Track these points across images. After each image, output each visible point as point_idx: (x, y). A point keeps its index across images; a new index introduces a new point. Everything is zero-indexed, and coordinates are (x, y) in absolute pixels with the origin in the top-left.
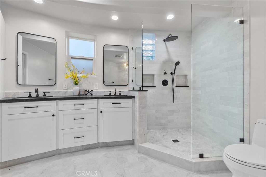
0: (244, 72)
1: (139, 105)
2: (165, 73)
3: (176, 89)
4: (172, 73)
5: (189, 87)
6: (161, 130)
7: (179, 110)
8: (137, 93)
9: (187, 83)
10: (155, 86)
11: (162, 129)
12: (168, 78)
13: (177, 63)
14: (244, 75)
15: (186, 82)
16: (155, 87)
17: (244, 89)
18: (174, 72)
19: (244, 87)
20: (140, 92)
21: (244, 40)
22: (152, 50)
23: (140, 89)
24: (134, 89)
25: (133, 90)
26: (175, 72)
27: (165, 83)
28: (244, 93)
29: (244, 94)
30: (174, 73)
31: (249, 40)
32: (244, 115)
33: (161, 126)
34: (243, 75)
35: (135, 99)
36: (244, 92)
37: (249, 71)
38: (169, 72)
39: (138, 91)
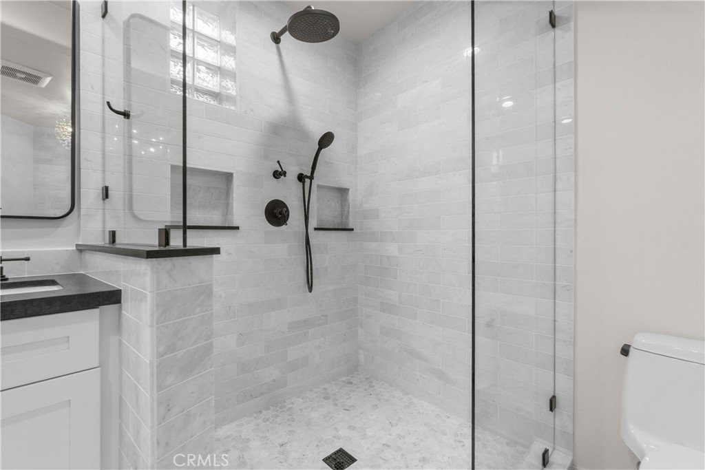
0: (558, 183)
1: (160, 355)
2: (278, 175)
3: (315, 238)
4: (301, 178)
5: (352, 230)
6: (264, 412)
7: (326, 316)
8: (144, 267)
9: (347, 217)
10: (235, 225)
11: (267, 408)
12: (289, 193)
13: (326, 140)
14: (557, 193)
15: (344, 213)
16: (237, 228)
17: (558, 237)
18: (309, 175)
19: (557, 232)
20: (166, 263)
21: (557, 80)
22: (219, 68)
23: (167, 243)
24: (118, 241)
25: (112, 246)
26: (312, 173)
27: (276, 213)
28: (557, 250)
29: (557, 254)
30: (311, 178)
31: (573, 80)
32: (555, 321)
33: (262, 394)
34: (553, 193)
35: (120, 310)
36: (557, 246)
37: (573, 179)
38: (292, 171)
39: (151, 255)
